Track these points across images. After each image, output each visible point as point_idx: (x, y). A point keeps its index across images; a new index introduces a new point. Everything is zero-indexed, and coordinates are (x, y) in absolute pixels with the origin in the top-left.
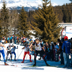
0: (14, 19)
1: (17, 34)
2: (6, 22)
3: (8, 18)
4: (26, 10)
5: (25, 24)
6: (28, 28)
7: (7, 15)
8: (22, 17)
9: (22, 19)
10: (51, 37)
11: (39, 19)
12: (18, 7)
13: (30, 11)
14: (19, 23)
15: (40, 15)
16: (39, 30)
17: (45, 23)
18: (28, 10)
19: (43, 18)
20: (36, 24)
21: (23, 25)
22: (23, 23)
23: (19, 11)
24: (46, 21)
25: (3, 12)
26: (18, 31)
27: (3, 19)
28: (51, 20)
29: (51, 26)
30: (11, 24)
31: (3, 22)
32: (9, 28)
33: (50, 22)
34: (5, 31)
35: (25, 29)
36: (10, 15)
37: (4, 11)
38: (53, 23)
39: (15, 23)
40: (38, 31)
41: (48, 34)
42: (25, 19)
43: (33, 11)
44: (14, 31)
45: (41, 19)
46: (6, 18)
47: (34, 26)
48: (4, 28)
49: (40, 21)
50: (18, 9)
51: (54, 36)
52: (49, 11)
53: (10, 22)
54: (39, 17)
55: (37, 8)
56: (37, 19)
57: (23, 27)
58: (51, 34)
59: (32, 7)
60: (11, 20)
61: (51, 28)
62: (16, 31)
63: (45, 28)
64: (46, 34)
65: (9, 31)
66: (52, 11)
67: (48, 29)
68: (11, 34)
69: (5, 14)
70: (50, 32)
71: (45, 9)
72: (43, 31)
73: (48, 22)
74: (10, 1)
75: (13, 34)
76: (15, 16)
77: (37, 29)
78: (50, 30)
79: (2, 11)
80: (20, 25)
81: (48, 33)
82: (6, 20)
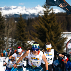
0: (11, 29)
2: (2, 33)
4: (24, 17)
5: (23, 35)
6: (27, 39)
7: (3, 24)
8: (20, 27)
9: (20, 29)
11: (40, 29)
13: (29, 19)
19: (45, 28)
21: (21, 36)
26: (15, 43)
29: (54, 37)
30: (8, 34)
32: (5, 40)
35: (23, 40)
38: (56, 33)
39: (12, 34)
42: (23, 29)
50: (15, 16)
53: (6, 32)
54: (40, 27)
56: (38, 29)
58: (54, 46)
59: (31, 14)
60: (8, 30)
62: (13, 42)
65: (6, 43)
66: (54, 20)
68: (7, 46)
69: (1, 23)
70: (53, 44)
71: (47, 18)
72: (44, 43)
73: (50, 32)
74: (6, 8)
75: (10, 46)
76: (12, 25)
77: (37, 40)
78: (52, 42)
80: (17, 35)
82: (2, 30)
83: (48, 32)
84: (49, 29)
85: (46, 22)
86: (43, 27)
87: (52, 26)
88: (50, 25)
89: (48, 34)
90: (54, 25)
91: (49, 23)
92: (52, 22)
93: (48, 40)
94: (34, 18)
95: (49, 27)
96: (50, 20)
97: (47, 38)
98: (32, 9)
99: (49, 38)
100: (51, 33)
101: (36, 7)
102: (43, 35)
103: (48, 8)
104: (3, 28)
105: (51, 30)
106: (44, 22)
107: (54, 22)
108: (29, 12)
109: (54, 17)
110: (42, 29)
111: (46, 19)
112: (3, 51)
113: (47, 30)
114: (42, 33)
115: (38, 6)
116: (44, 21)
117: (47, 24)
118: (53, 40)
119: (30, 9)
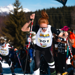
19: (15, 24)
58: (23, 41)
77: (8, 35)
83: (18, 27)
84: (18, 25)
85: (16, 19)
86: (13, 23)
87: (21, 22)
88: (19, 21)
89: (18, 30)
90: (23, 22)
91: (18, 19)
92: (22, 19)
93: (18, 35)
94: (6, 16)
95: (19, 24)
96: (19, 16)
97: (17, 33)
98: (4, 8)
99: (18, 33)
100: (20, 28)
101: (8, 6)
102: (13, 30)
103: (18, 6)
105: (20, 26)
106: (14, 19)
107: (23, 19)
108: (2, 11)
110: (12, 25)
111: (16, 16)
113: (17, 26)
115: (9, 6)
116: (14, 17)
117: (17, 20)
118: (22, 35)
119: (3, 7)
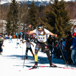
0: (24, 14)
1: (26, 29)
2: (15, 17)
3: (18, 12)
4: (37, 5)
5: (34, 19)
6: (38, 23)
7: (16, 9)
8: (32, 12)
9: (32, 14)
10: (62, 33)
11: (50, 14)
12: (28, 1)
13: (41, 6)
14: (28, 18)
15: (51, 10)
16: (50, 26)
17: (56, 19)
18: (38, 5)
19: (55, 14)
20: (47, 20)
21: (33, 20)
22: (33, 18)
23: (29, 6)
24: (57, 16)
25: (13, 6)
26: (27, 27)
27: (12, 13)
28: (63, 15)
29: (62, 22)
30: (21, 18)
31: (12, 16)
32: (18, 23)
33: (61, 18)
34: (14, 26)
35: (34, 25)
36: (20, 9)
37: (14, 4)
38: (64, 19)
39: (24, 18)
40: (48, 26)
41: (59, 31)
42: (35, 14)
43: (44, 6)
44: (23, 26)
45: (52, 15)
46: (16, 12)
47: (45, 22)
48: (13, 23)
49: (50, 16)
50: (29, 3)
51: (65, 32)
52: (61, 6)
53: (19, 16)
54: (50, 12)
55: (48, 3)
56: (48, 14)
57: (32, 22)
58: (62, 31)
59: (43, 1)
60: (20, 14)
61: (62, 24)
62: (25, 26)
63: (56, 24)
64: (57, 30)
65: (18, 26)
66: (63, 6)
67: (58, 25)
68: (20, 29)
69: (15, 8)
70: (61, 29)
71: (57, 4)
72: (53, 28)
73: (59, 18)
75: (22, 29)
76: (25, 10)
77: (47, 25)
78: (61, 27)
79: (11, 5)
80: (29, 20)
81: (59, 29)
82: (15, 15)
85: (56, 8)
87: (61, 12)
88: (59, 11)
89: (57, 20)
90: (63, 12)
91: (58, 9)
95: (59, 13)
96: (59, 6)
99: (58, 23)
104: (17, 12)
109: (63, 4)
112: (15, 33)
114: (51, 19)
116: (54, 7)
118: (61, 25)
